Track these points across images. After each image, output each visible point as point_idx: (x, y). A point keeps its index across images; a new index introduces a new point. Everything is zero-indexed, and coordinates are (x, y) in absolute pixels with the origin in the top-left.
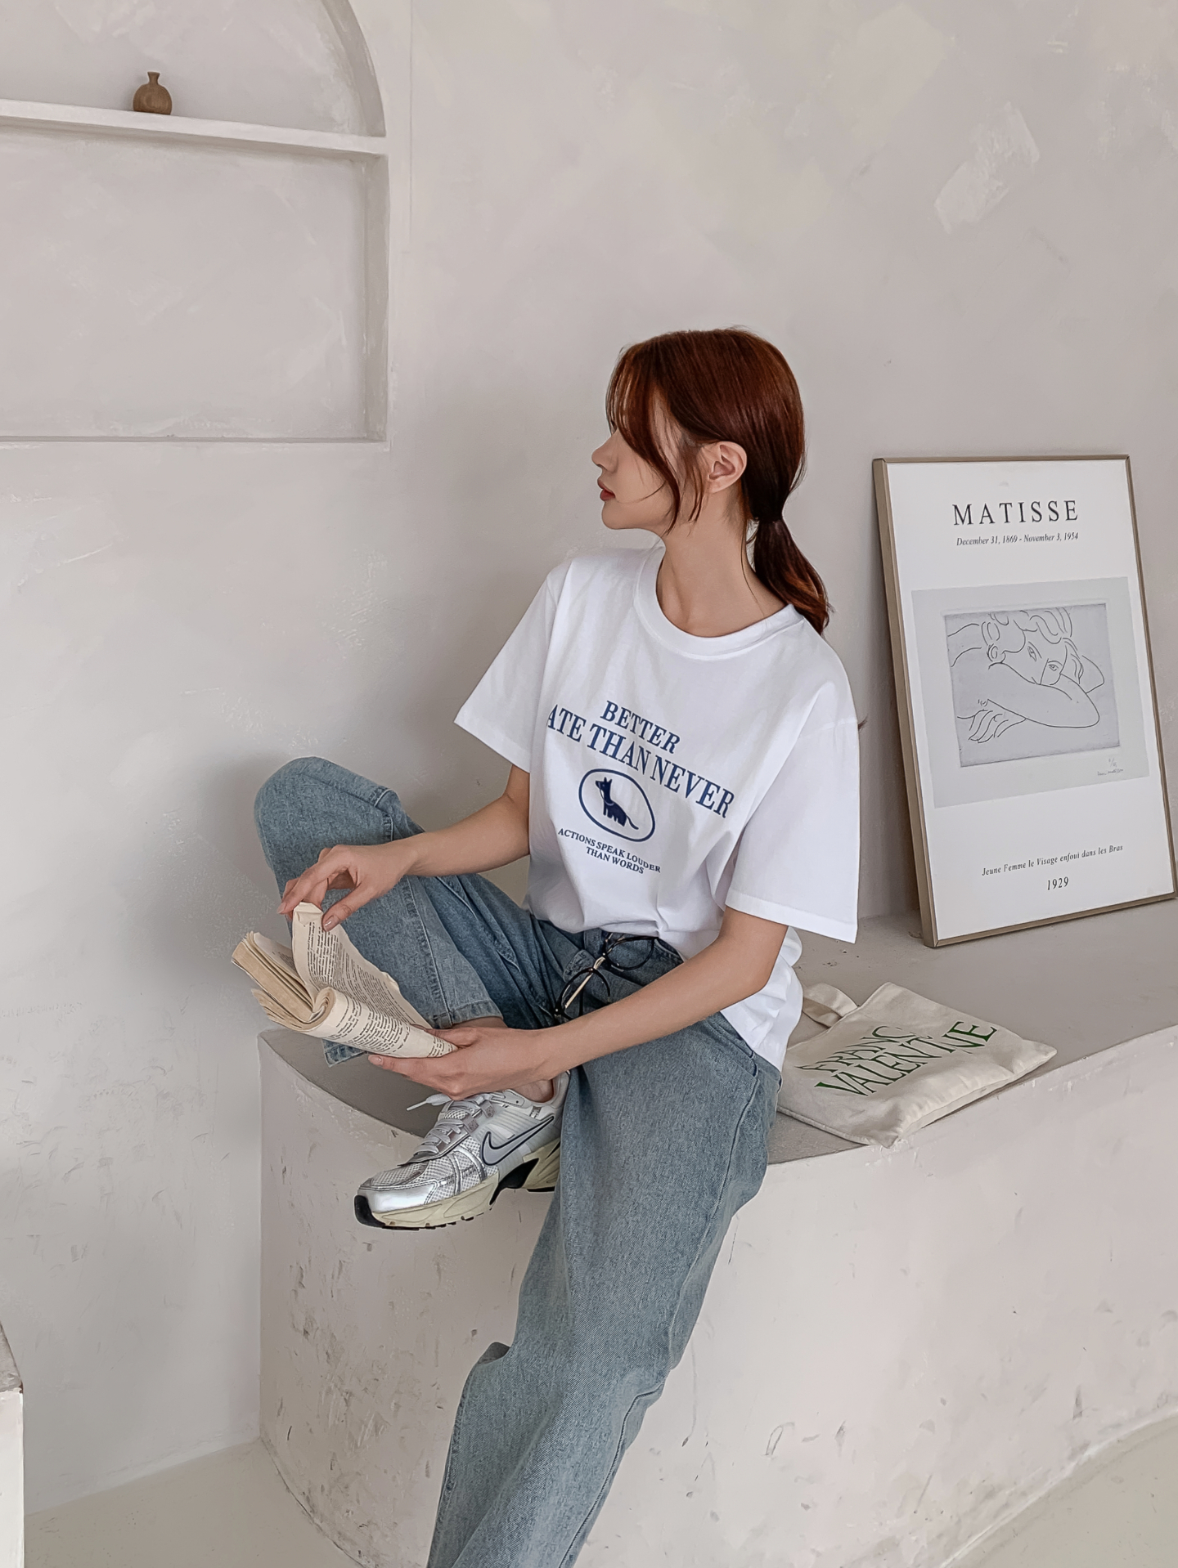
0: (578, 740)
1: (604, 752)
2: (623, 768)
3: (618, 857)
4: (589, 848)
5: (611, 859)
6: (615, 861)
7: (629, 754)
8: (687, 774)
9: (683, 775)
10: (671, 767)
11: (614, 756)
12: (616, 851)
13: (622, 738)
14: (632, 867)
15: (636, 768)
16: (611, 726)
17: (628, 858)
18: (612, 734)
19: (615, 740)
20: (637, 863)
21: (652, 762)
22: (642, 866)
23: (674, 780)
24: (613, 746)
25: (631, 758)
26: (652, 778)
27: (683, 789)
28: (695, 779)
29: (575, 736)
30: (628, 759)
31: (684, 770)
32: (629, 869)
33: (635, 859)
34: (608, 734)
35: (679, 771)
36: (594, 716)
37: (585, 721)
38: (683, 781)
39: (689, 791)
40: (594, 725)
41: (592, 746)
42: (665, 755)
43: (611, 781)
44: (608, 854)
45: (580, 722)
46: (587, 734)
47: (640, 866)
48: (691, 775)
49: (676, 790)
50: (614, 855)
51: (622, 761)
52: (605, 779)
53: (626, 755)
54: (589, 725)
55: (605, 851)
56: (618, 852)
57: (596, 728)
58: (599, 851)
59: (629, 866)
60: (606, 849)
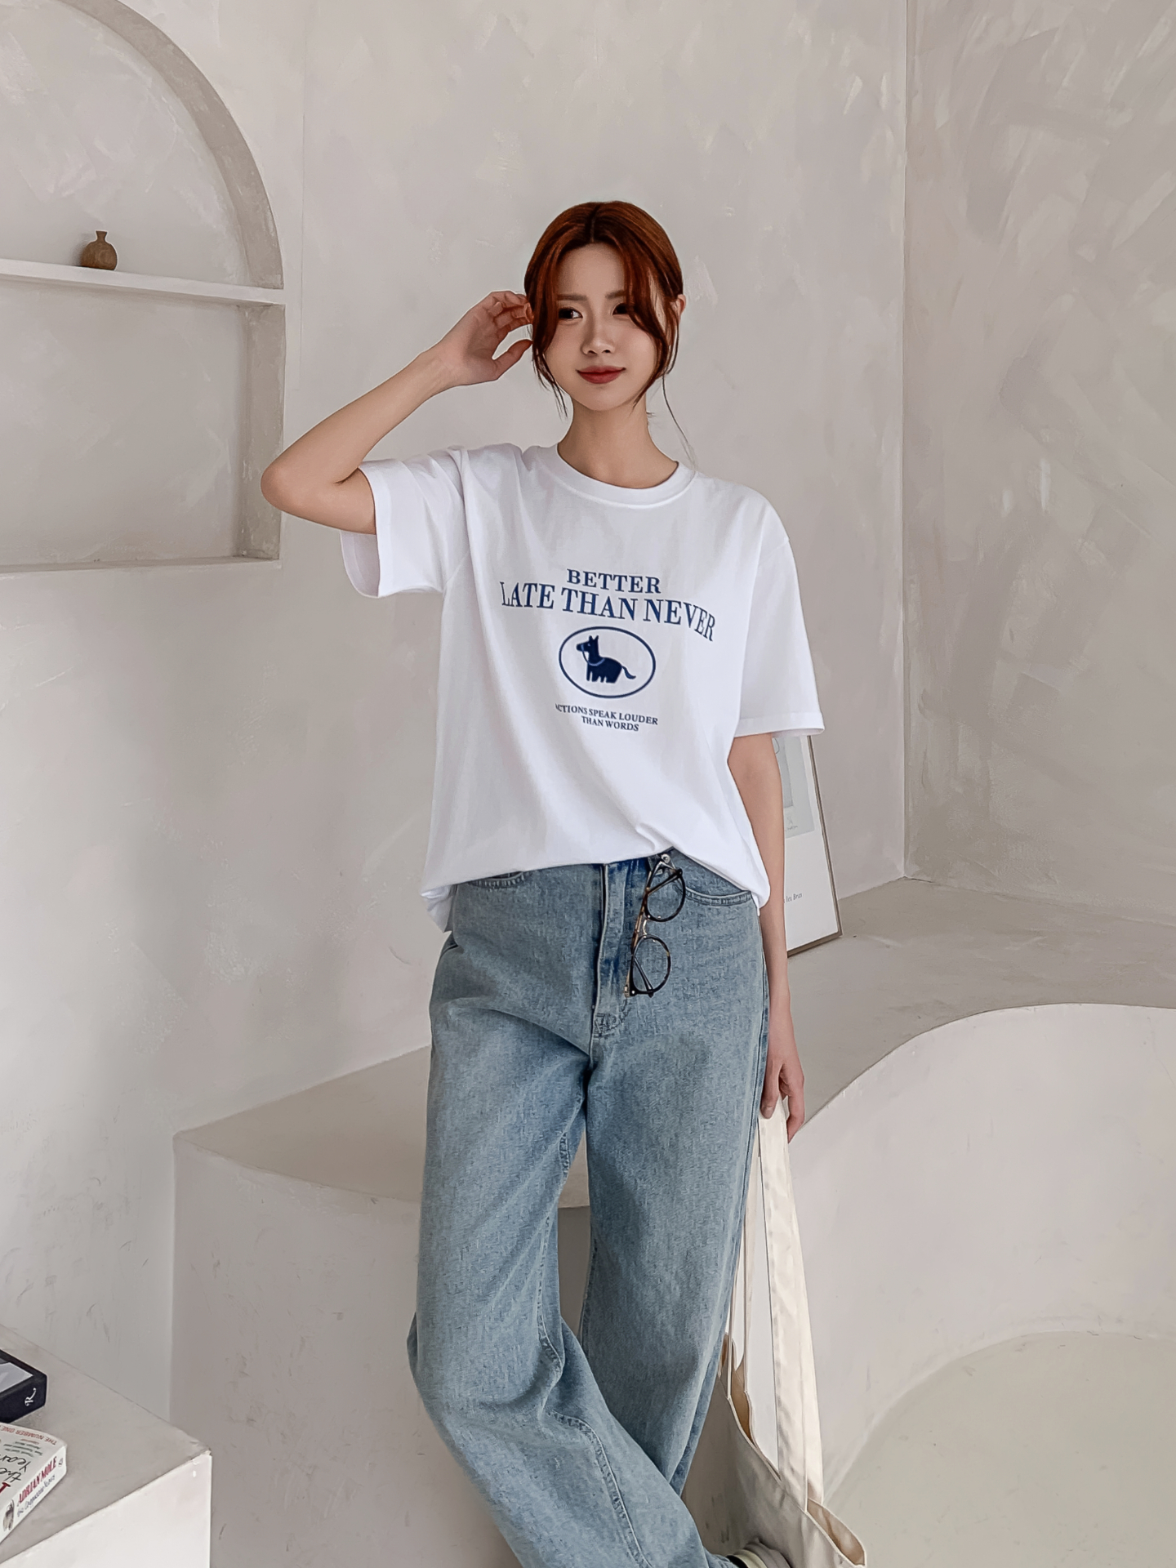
0: (551, 607)
1: (582, 611)
2: (607, 621)
3: (611, 720)
4: (584, 717)
5: (605, 724)
6: (609, 724)
7: (607, 607)
8: (684, 606)
9: (680, 607)
10: (665, 605)
11: (593, 613)
12: (607, 714)
13: (594, 596)
14: (626, 727)
15: (621, 617)
16: (580, 587)
17: (620, 718)
18: (584, 594)
19: (589, 598)
20: (631, 721)
21: (641, 608)
22: (637, 722)
23: (673, 614)
24: (588, 604)
25: (611, 610)
26: (647, 620)
27: (685, 619)
28: (692, 609)
29: (546, 603)
30: (608, 612)
31: (680, 603)
32: (623, 730)
33: (628, 717)
34: (580, 595)
35: (674, 605)
36: (562, 581)
37: (553, 587)
38: (682, 612)
39: (690, 620)
40: (564, 589)
41: (568, 609)
42: (654, 596)
43: (597, 638)
44: (600, 719)
45: (548, 589)
46: (559, 598)
47: (634, 723)
48: (687, 605)
49: (679, 623)
50: (607, 719)
51: (602, 615)
52: (591, 638)
53: (604, 609)
54: (558, 590)
55: (597, 717)
56: (610, 715)
57: (566, 592)
58: (593, 718)
59: (623, 726)
60: (598, 715)
